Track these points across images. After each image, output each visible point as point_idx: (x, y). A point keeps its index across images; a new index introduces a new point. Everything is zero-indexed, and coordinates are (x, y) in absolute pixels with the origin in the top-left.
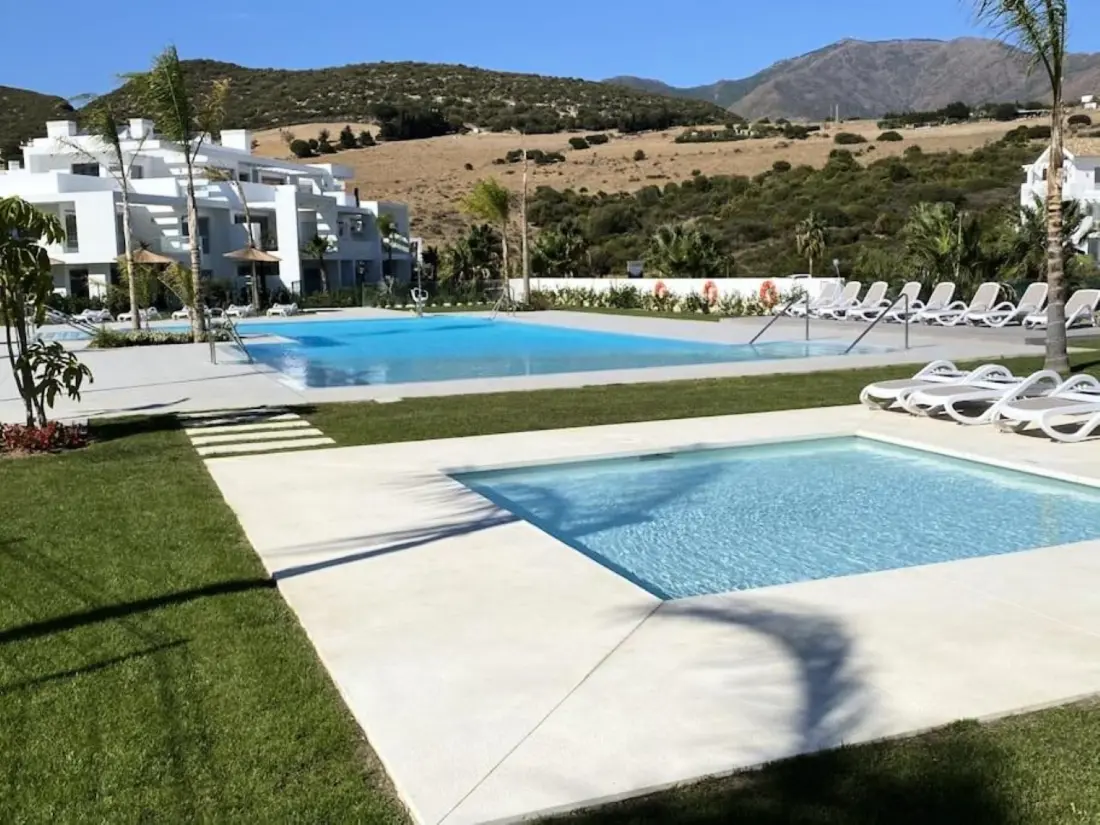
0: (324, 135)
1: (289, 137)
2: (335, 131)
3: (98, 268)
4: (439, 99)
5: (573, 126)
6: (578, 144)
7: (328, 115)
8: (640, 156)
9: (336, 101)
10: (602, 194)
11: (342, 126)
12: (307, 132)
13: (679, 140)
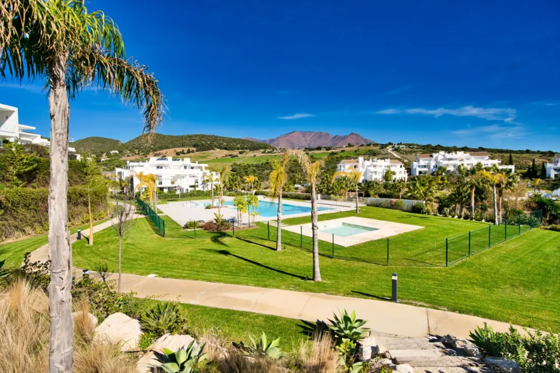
0: (183, 151)
1: (175, 151)
2: (186, 149)
3: (166, 188)
4: (209, 142)
5: (238, 149)
6: (241, 153)
7: (183, 146)
8: (255, 156)
9: (185, 142)
10: (248, 165)
11: (187, 148)
12: (179, 150)
13: (263, 153)
